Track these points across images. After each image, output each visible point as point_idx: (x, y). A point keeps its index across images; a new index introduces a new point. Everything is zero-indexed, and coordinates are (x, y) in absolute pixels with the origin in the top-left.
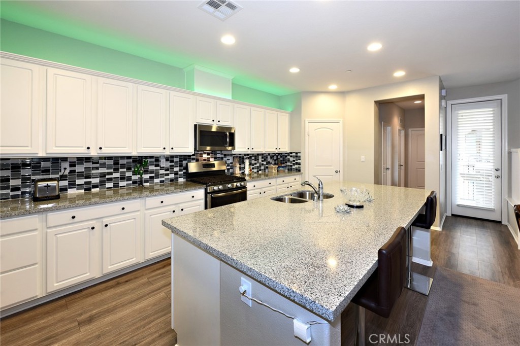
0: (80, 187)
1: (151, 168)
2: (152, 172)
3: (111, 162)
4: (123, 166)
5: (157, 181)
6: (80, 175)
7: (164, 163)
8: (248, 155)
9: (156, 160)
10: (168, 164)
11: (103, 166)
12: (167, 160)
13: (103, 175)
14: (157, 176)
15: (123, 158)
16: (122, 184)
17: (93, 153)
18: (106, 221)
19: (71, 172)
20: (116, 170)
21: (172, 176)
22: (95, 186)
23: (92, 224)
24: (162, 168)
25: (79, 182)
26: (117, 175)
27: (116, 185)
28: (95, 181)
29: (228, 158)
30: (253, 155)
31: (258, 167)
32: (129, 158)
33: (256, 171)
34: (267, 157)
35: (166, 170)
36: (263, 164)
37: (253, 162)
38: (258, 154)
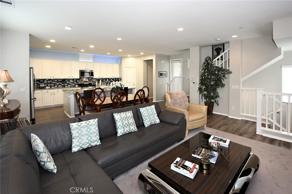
0: (49, 86)
1: (67, 82)
3: (56, 80)
4: (59, 82)
5: (69, 86)
6: (49, 83)
7: (71, 81)
8: (102, 79)
9: (69, 80)
10: (72, 81)
11: (54, 81)
12: (72, 80)
13: (54, 84)
14: (69, 84)
15: (59, 79)
16: (59, 86)
17: (52, 78)
18: (54, 93)
19: (47, 83)
20: (58, 83)
21: (74, 85)
22: (53, 86)
23: (51, 93)
24: (71, 82)
25: (49, 85)
26: (58, 84)
27: (58, 86)
28: (53, 85)
29: (93, 79)
30: (104, 79)
31: (106, 83)
32: (61, 79)
33: (105, 84)
34: (111, 79)
35: (72, 83)
36: (109, 82)
37: (104, 81)
38: (107, 79)
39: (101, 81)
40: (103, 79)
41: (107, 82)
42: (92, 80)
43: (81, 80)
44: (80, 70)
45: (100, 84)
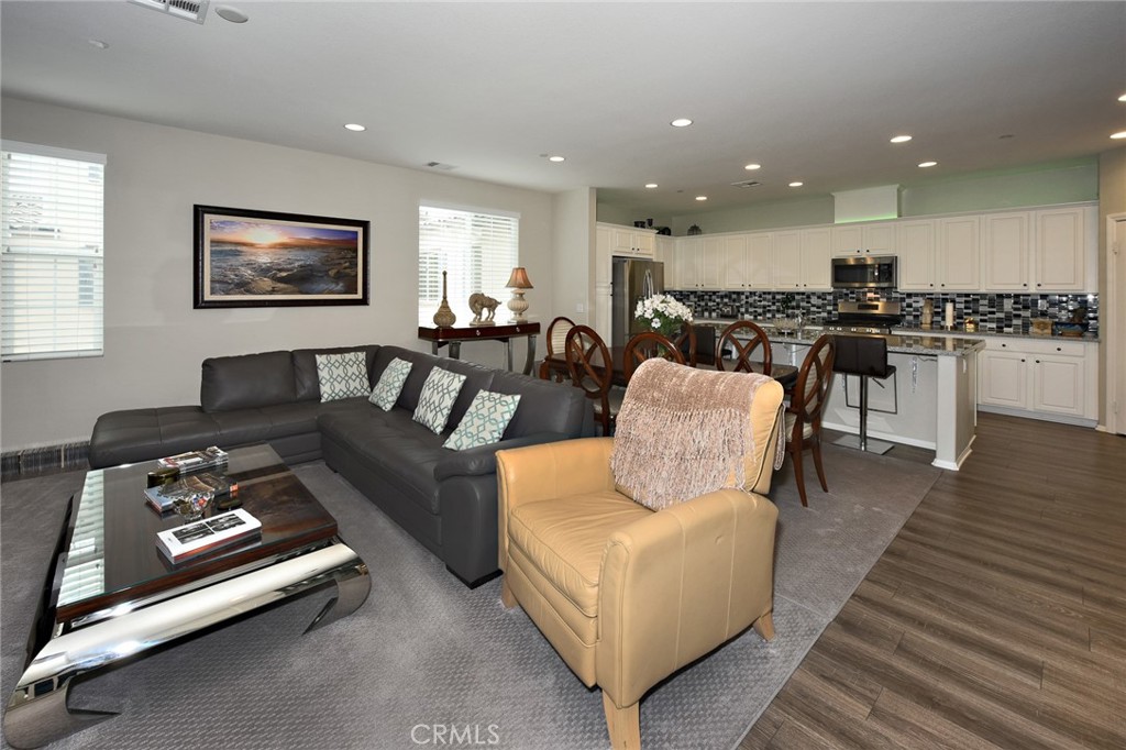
0: (751, 314)
1: (803, 304)
2: (803, 309)
3: (770, 297)
4: (778, 301)
6: (751, 305)
7: (814, 300)
9: (808, 296)
10: (820, 302)
11: (765, 299)
12: (819, 297)
13: (764, 307)
15: (778, 293)
16: (777, 316)
19: (747, 302)
20: (774, 304)
21: (825, 315)
22: (760, 315)
24: (813, 306)
25: (751, 310)
26: (774, 308)
27: (774, 316)
28: (760, 311)
29: (914, 299)
30: (983, 296)
31: (999, 320)
32: (783, 293)
33: (994, 325)
34: (1035, 303)
35: (818, 307)
36: (1018, 316)
37: (986, 309)
38: (1000, 296)
39: (949, 307)
40: (976, 300)
41: (1002, 315)
42: (908, 301)
43: (852, 298)
44: (833, 260)
45: (949, 322)
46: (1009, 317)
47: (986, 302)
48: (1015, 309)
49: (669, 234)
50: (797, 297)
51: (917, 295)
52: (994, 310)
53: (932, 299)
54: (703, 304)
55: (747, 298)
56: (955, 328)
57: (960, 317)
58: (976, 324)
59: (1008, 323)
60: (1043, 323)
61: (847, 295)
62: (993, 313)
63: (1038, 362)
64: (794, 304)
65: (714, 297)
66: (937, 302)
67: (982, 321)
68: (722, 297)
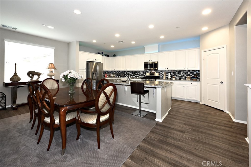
1: (139, 74)
2: (139, 75)
4: (133, 73)
5: (140, 77)
6: (128, 74)
9: (140, 72)
11: (130, 73)
12: (142, 72)
14: (140, 76)
15: (133, 71)
19: (127, 73)
20: (132, 74)
21: (143, 76)
24: (141, 74)
25: (127, 75)
26: (132, 75)
30: (177, 71)
31: (180, 77)
32: (134, 71)
33: (179, 78)
34: (187, 72)
35: (142, 74)
36: (184, 76)
37: (177, 74)
38: (180, 71)
39: (169, 74)
40: (175, 72)
41: (180, 76)
42: (161, 72)
43: (149, 72)
44: (144, 63)
45: (169, 77)
46: (182, 76)
47: (177, 72)
48: (183, 74)
49: (109, 57)
50: (137, 72)
51: (163, 71)
52: (179, 74)
53: (166, 72)
54: (117, 74)
55: (127, 72)
56: (170, 79)
57: (172, 76)
58: (175, 78)
59: (182, 77)
60: (189, 77)
61: (148, 71)
62: (179, 75)
63: (187, 87)
64: (137, 74)
65: (119, 72)
66: (167, 73)
67: (176, 77)
68: (121, 72)
